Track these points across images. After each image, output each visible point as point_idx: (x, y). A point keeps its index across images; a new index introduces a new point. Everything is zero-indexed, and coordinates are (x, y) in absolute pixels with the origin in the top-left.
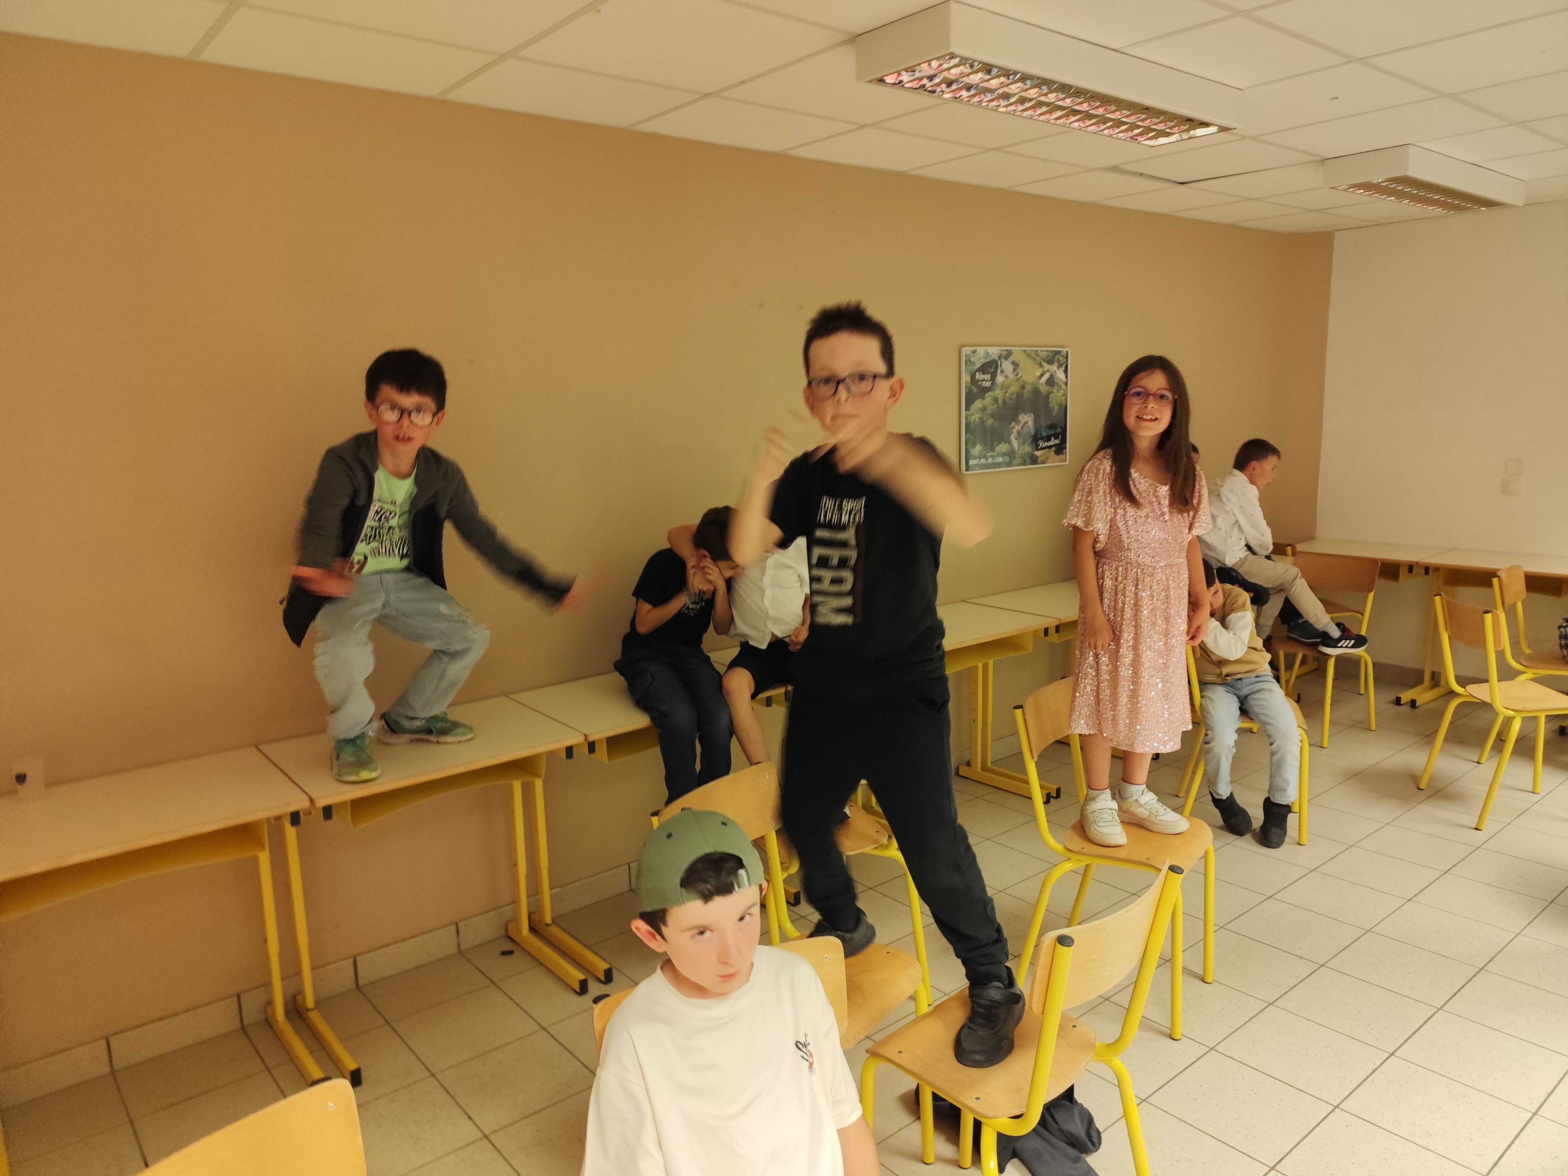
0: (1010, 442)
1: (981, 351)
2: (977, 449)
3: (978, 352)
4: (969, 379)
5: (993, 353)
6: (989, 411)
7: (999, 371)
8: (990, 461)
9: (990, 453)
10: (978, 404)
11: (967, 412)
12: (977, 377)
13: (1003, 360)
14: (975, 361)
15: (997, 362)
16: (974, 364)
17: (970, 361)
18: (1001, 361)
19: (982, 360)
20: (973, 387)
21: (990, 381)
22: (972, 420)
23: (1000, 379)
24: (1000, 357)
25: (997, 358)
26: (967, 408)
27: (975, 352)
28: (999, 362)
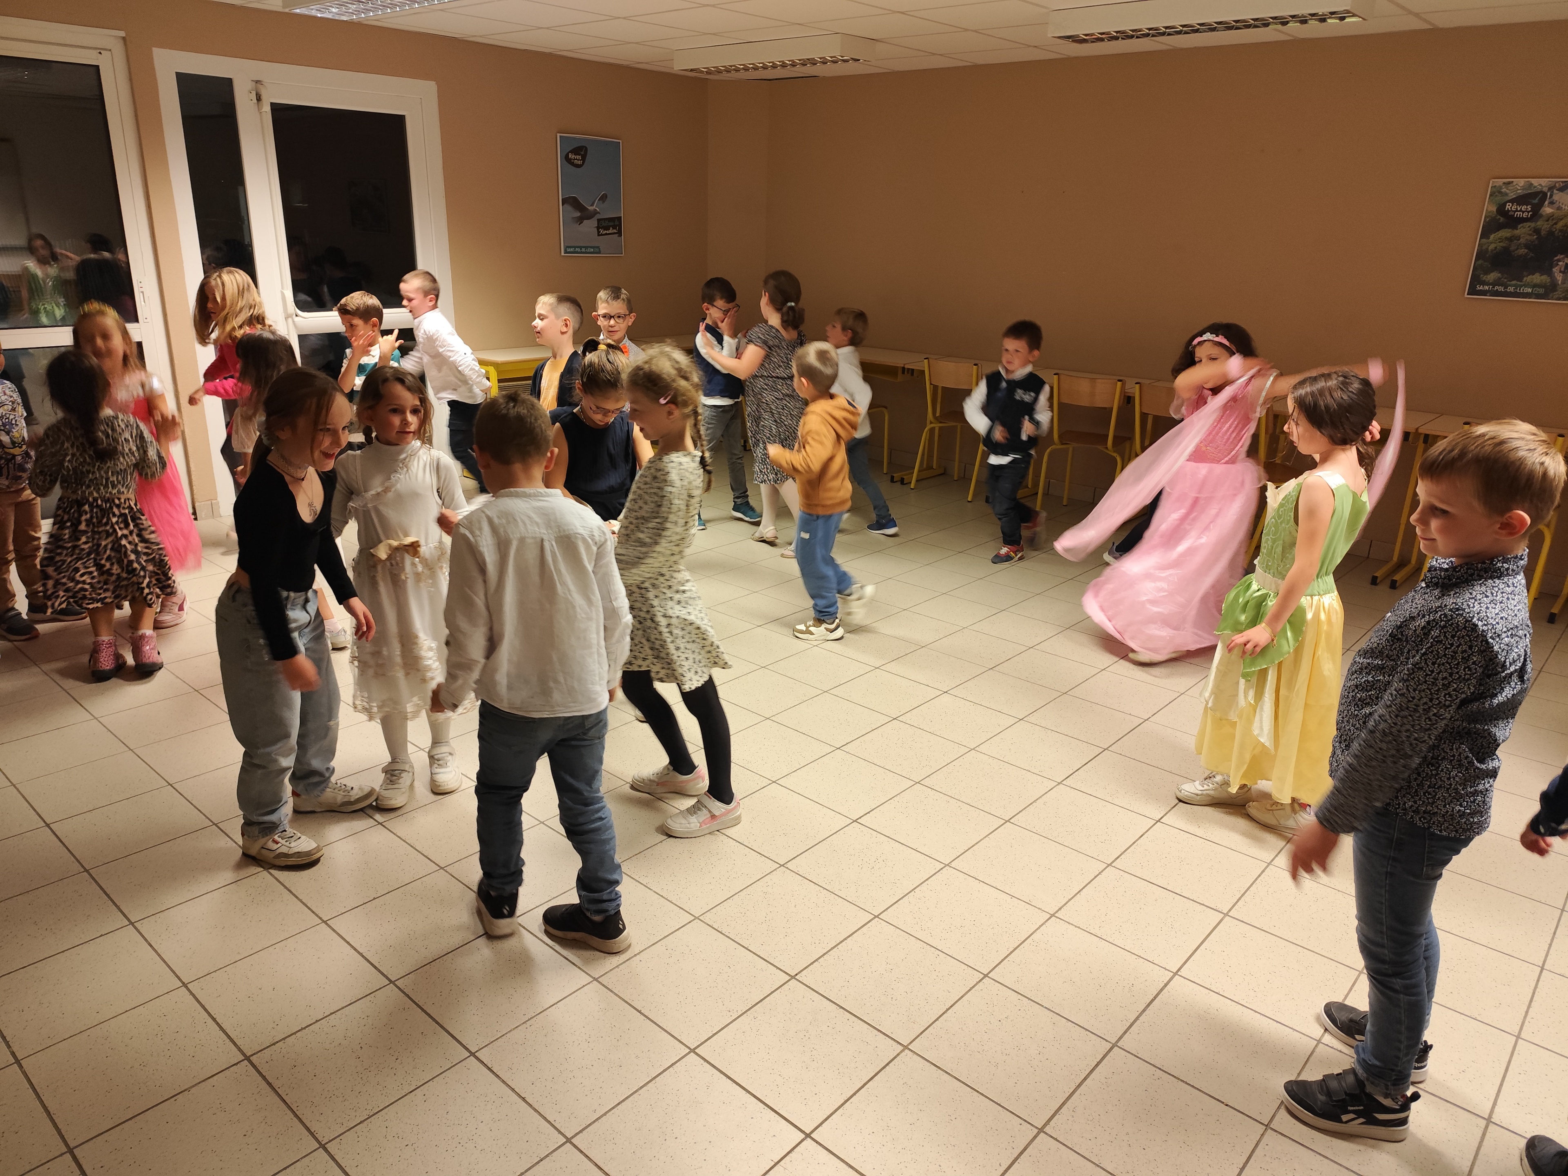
0: (1550, 273)
1: (1521, 182)
2: (1492, 276)
3: (1514, 184)
4: (1494, 209)
5: (1540, 185)
6: (1522, 241)
7: (1547, 203)
8: (1511, 289)
9: (1514, 282)
10: (1505, 233)
11: (1484, 240)
12: (1508, 206)
13: (1555, 191)
14: (1508, 191)
15: (1545, 194)
16: (1507, 194)
17: (1500, 192)
18: (1553, 192)
19: (1519, 191)
20: (1499, 217)
21: (1528, 212)
22: (1490, 248)
23: (1547, 210)
24: (1551, 189)
25: (1545, 189)
26: (1485, 234)
27: (1509, 183)
28: (1549, 194)
